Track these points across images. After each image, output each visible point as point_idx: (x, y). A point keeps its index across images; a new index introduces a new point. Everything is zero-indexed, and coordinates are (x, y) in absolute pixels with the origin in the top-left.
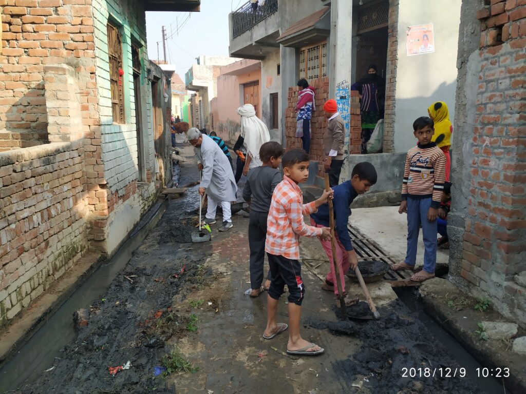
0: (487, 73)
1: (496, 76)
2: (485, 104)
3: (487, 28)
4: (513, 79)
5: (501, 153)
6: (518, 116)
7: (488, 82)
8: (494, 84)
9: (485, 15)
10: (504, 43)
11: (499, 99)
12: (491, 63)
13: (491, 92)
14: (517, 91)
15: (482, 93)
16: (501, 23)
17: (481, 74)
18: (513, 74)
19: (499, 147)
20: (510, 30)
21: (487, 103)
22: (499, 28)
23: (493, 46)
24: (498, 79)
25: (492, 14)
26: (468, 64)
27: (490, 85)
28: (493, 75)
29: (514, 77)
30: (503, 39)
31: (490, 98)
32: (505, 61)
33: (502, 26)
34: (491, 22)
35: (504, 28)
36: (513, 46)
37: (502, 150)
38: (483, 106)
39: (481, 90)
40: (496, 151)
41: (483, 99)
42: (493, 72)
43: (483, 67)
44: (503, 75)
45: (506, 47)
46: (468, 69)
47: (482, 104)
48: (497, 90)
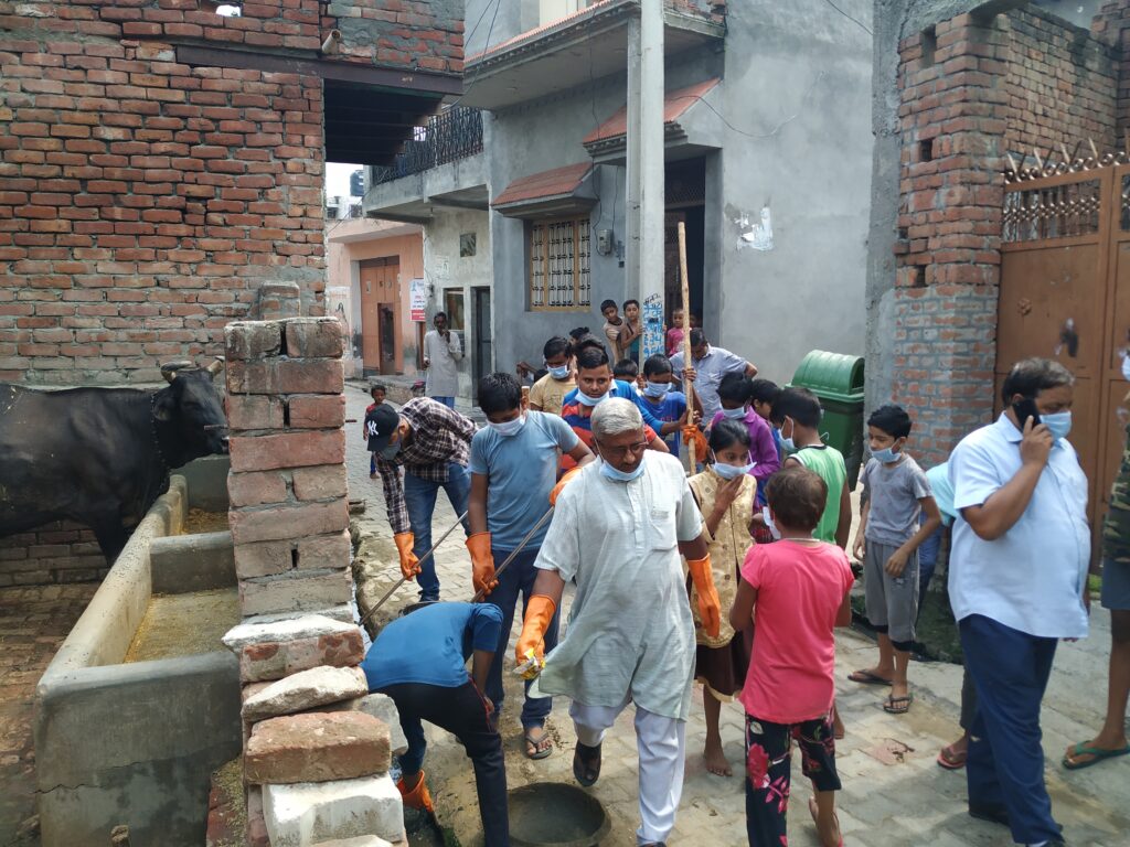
0: (907, 319)
1: (920, 324)
2: (907, 356)
3: (905, 264)
4: (942, 330)
5: (932, 415)
6: (950, 373)
7: (910, 330)
8: (918, 333)
9: (903, 251)
10: (927, 286)
11: (925, 351)
12: (913, 308)
13: (914, 341)
14: (948, 344)
15: (902, 342)
16: (923, 263)
17: (900, 320)
18: (942, 324)
19: (929, 409)
20: (936, 273)
21: (910, 355)
22: (922, 268)
23: (913, 287)
24: (922, 328)
25: (912, 251)
26: (881, 305)
27: (912, 333)
28: (916, 322)
29: (943, 327)
30: (927, 281)
31: (913, 349)
32: (930, 307)
33: (925, 266)
34: (909, 259)
35: (927, 269)
36: (939, 291)
37: (933, 413)
38: (903, 358)
39: (900, 338)
40: (925, 413)
41: (905, 348)
42: (916, 318)
43: (901, 311)
44: (928, 324)
45: (930, 291)
46: (880, 310)
47: (902, 355)
48: (922, 340)
